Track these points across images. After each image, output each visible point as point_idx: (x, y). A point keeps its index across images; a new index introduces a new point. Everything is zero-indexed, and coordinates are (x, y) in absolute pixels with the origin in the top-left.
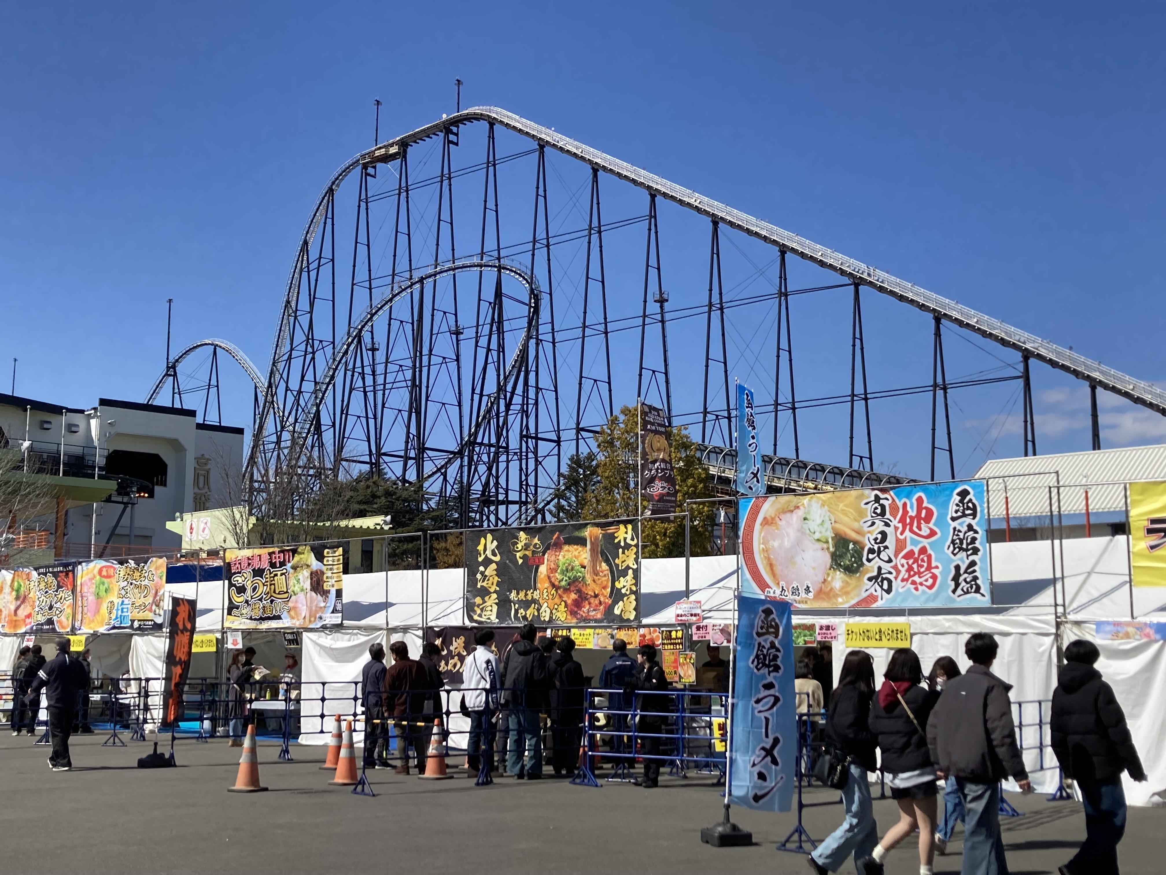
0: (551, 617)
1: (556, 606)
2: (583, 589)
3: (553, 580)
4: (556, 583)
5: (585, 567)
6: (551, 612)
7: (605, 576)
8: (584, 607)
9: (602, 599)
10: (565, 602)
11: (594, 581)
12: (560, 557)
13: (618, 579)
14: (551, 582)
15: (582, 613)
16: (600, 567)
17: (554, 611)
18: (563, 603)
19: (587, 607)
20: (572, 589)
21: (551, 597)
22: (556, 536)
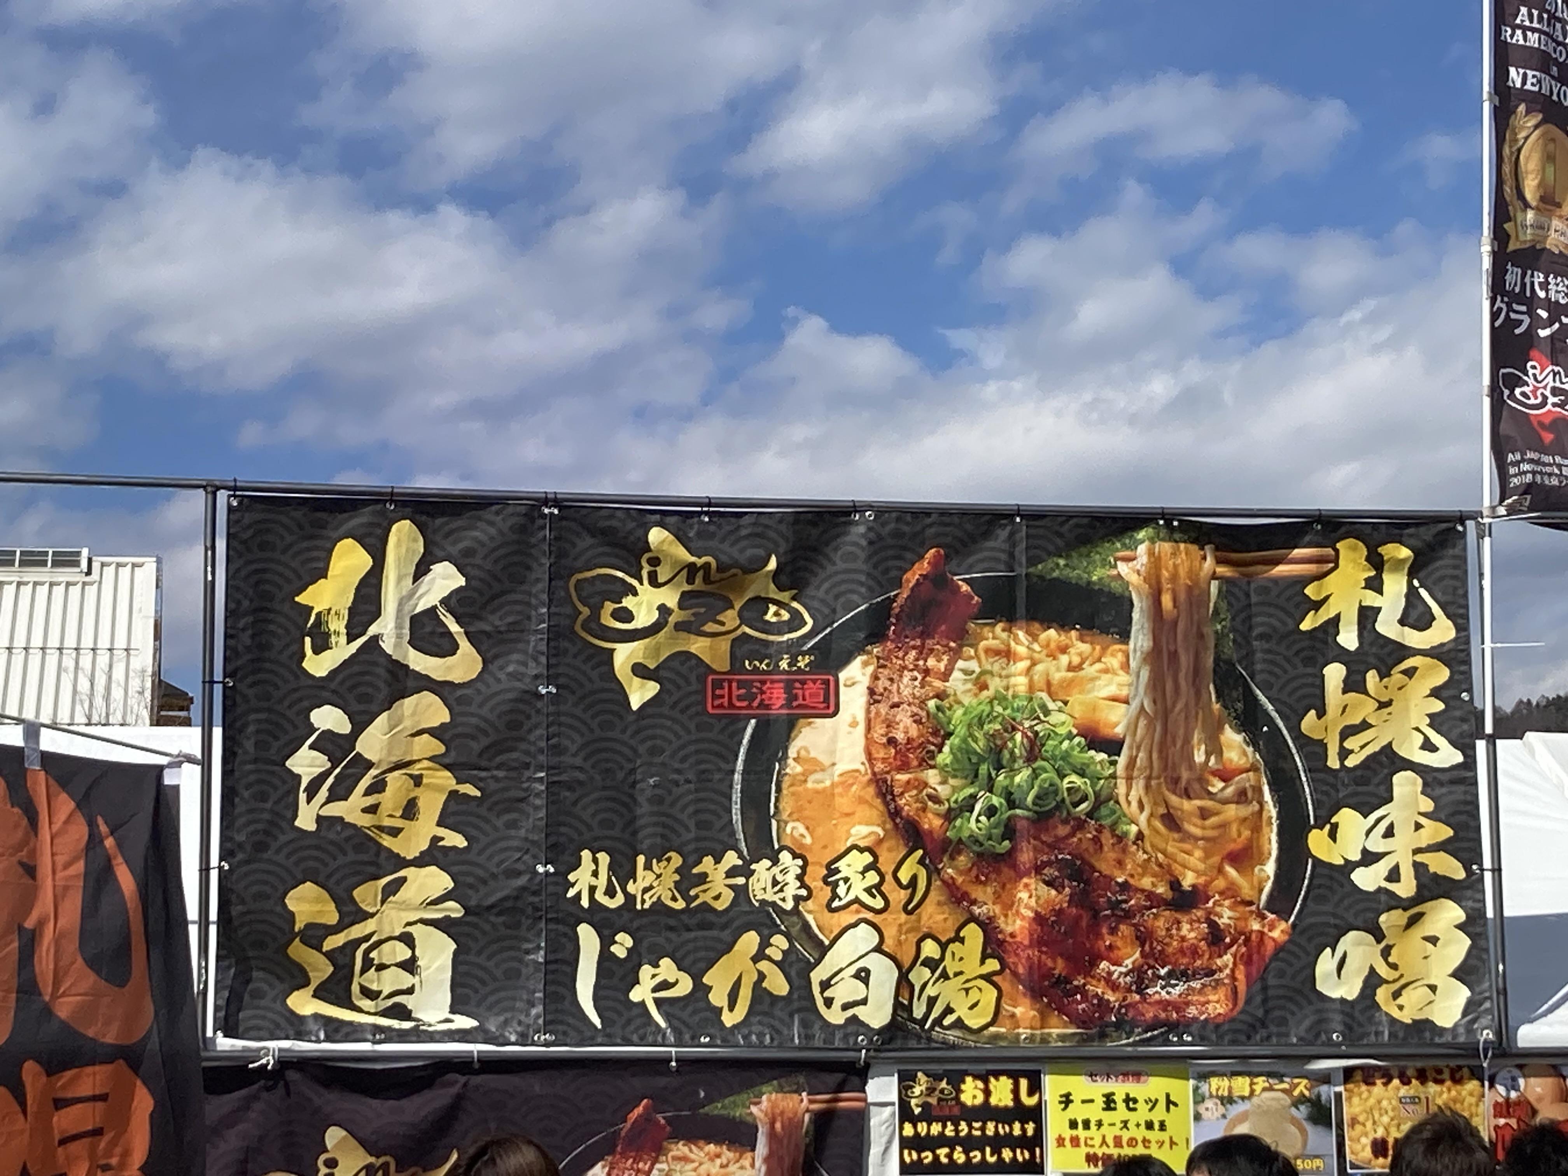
0: (901, 1008)
1: (930, 949)
2: (1105, 863)
3: (907, 803)
4: (932, 822)
5: (1113, 747)
6: (903, 981)
7: (1241, 797)
8: (1112, 955)
9: (1226, 917)
10: (988, 926)
11: (1171, 821)
12: (957, 683)
13: (1325, 819)
14: (895, 814)
15: (1098, 989)
16: (1215, 748)
17: (920, 975)
18: (974, 934)
19: (1132, 958)
20: (1026, 857)
21: (899, 897)
22: (923, 567)
